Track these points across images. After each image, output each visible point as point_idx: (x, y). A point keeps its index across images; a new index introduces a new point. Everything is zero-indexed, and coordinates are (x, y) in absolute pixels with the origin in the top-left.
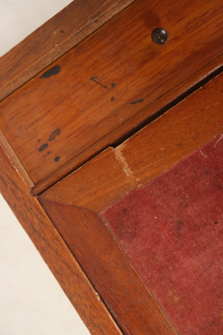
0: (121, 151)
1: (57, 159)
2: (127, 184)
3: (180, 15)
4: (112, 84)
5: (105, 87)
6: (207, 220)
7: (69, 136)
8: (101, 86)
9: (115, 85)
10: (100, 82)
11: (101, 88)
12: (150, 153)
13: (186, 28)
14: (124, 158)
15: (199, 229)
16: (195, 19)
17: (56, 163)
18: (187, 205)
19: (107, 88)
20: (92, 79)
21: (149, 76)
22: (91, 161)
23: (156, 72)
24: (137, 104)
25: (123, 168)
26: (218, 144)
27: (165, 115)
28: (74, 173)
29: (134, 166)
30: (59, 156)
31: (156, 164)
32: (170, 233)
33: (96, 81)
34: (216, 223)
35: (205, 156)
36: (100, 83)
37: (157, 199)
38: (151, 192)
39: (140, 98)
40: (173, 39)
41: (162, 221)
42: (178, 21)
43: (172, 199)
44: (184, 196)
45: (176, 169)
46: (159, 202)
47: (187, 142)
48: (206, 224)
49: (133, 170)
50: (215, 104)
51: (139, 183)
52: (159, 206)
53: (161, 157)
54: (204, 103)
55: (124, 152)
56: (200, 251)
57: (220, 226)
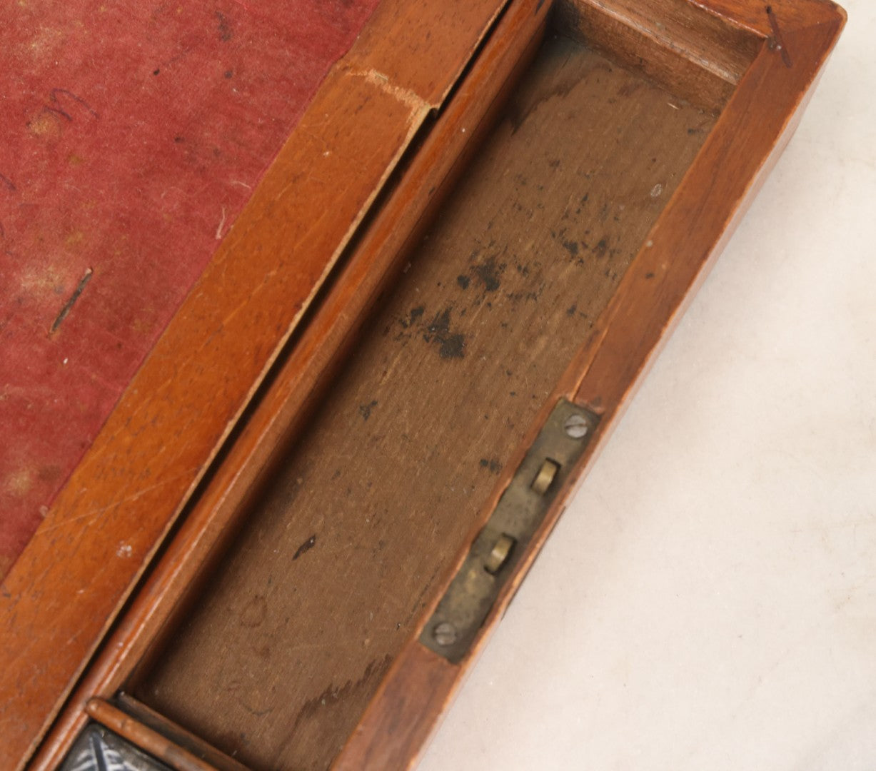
0: (410, 109)
2: (367, 54)
6: (175, 69)
12: (349, 134)
14: (398, 100)
15: (183, 45)
18: (228, 76)
22: (463, 59)
25: (389, 79)
26: (220, 216)
27: (352, 220)
28: (489, 19)
29: (370, 95)
31: (326, 121)
32: (237, 10)
34: (156, 73)
35: (235, 182)
37: (292, 57)
38: (313, 64)
41: (263, 22)
43: (262, 71)
44: (241, 88)
45: (282, 130)
46: (288, 53)
47: (283, 191)
48: (174, 59)
49: (370, 86)
50: (261, 286)
51: (345, 69)
52: (282, 47)
53: (323, 139)
54: (285, 279)
55: (404, 110)
56: (164, 6)
57: (146, 70)
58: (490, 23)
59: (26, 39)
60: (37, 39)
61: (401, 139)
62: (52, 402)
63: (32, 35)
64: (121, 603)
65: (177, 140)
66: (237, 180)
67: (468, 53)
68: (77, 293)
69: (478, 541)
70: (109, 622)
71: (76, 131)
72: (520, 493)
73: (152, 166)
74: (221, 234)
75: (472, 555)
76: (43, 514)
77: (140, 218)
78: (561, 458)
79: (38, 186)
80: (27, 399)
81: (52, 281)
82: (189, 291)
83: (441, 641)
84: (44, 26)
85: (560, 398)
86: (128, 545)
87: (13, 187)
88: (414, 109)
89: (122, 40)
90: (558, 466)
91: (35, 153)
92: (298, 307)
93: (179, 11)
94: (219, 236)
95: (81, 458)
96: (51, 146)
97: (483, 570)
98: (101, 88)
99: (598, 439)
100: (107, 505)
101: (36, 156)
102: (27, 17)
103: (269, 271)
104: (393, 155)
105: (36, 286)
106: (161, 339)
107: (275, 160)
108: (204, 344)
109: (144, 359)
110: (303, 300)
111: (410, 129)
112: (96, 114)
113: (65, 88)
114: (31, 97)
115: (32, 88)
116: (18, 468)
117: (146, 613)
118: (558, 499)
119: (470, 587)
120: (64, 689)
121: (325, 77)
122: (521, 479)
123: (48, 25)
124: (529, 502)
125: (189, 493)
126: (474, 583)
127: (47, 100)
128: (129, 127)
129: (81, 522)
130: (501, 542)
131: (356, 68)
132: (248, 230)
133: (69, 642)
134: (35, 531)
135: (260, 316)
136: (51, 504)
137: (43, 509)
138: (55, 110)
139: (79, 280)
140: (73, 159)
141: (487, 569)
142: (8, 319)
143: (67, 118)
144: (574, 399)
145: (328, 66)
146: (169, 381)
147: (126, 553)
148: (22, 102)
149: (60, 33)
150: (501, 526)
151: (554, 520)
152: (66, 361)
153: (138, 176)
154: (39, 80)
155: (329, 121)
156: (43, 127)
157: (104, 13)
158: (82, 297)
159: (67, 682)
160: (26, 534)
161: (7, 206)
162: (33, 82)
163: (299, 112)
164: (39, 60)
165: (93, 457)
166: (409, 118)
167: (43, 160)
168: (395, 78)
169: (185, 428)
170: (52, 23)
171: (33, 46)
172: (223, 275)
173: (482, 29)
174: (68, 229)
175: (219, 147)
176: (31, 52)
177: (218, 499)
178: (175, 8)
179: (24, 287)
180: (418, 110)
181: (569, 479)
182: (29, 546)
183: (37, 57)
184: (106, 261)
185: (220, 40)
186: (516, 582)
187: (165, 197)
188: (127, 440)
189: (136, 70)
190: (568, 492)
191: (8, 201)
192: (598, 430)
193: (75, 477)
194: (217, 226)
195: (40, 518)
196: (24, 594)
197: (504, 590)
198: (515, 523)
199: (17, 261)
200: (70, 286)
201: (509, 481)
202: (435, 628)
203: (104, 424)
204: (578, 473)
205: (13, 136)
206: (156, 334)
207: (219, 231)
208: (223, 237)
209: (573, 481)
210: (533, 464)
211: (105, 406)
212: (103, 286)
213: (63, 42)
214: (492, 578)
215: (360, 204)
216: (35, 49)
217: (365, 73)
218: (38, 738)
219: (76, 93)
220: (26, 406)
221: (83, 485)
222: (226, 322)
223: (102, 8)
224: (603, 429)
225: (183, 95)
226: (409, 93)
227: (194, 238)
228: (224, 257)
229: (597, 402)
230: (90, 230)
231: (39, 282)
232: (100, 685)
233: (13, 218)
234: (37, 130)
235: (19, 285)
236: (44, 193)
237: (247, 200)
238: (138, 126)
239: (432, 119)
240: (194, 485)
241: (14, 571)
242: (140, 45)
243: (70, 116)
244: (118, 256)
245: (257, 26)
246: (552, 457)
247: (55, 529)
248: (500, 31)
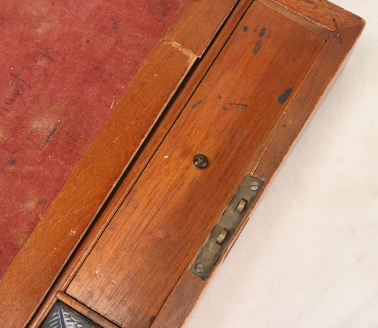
0: (189, 57)
1: (245, 29)
2: (172, 35)
3: (194, 187)
4: (225, 109)
5: (231, 104)
6: (95, 40)
7: (243, 52)
8: (235, 103)
9: (223, 109)
10: (238, 106)
11: (234, 102)
12: (164, 67)
13: (184, 179)
14: (184, 54)
15: (98, 31)
16: (179, 189)
17: (245, 26)
18: (116, 43)
19: (230, 104)
20: (246, 106)
21: (197, 128)
22: (211, 38)
23: (193, 134)
24: (196, 102)
25: (181, 45)
26: (112, 100)
27: (165, 102)
28: (221, 22)
29: (173, 52)
30: (245, 32)
31: (155, 62)
32: (120, 17)
33: (241, 105)
34: (88, 42)
35: (119, 86)
36: (236, 105)
37: (142, 36)
38: (150, 39)
39: (196, 108)
40: (190, 166)
41: (131, 22)
42: (193, 182)
43: (130, 42)
44: (121, 48)
45: (137, 65)
46: (140, 35)
47: (138, 90)
48: (95, 36)
49: (173, 48)
50: (128, 128)
51: (163, 41)
52: (138, 32)
53: (154, 69)
54: (138, 125)
55: (186, 58)
56: (91, 15)
57: (84, 40)
58: (222, 24)
59: (36, 28)
60: (40, 28)
61: (185, 69)
62: (44, 173)
63: (38, 26)
64: (71, 254)
65: (96, 69)
66: (119, 85)
67: (213, 36)
68: (55, 130)
69: (214, 231)
70: (66, 261)
71: (55, 65)
72: (231, 212)
73: (85, 79)
74: (112, 107)
75: (212, 237)
76: (40, 217)
77: (81, 100)
78: (248, 198)
79: (39, 86)
80: (34, 172)
81: (45, 124)
82: (99, 129)
83: (198, 271)
84: (43, 23)
85: (248, 174)
86: (74, 231)
87: (30, 87)
88: (191, 58)
89: (74, 29)
90: (246, 201)
91: (39, 73)
92: (143, 136)
93: (97, 17)
94: (112, 108)
95: (55, 196)
96: (45, 70)
97: (216, 242)
98: (65, 47)
99: (263, 191)
100: (65, 215)
101: (39, 74)
102: (36, 19)
103: (132, 122)
104: (182, 76)
105: (38, 127)
106: (88, 148)
107: (135, 77)
108: (105, 151)
109: (81, 157)
110: (145, 133)
111: (189, 66)
112: (63, 58)
113: (51, 47)
114: (37, 51)
115: (38, 47)
116: (30, 199)
117: (81, 257)
118: (246, 215)
119: (210, 249)
120: (47, 288)
121: (155, 44)
122: (231, 207)
123: (44, 22)
124: (235, 216)
125: (98, 210)
126: (212, 248)
127: (44, 52)
128: (76, 63)
129: (55, 221)
130: (223, 231)
131: (168, 41)
132: (124, 105)
133: (50, 269)
134: (37, 224)
135: (128, 140)
136: (43, 214)
137: (40, 216)
138: (47, 56)
139: (56, 124)
140: (54, 76)
141: (217, 242)
142: (27, 139)
143: (51, 59)
144: (253, 175)
145: (156, 40)
146: (91, 165)
147: (73, 233)
148: (34, 53)
149: (49, 25)
150: (223, 225)
151: (245, 223)
152: (50, 157)
153: (80, 83)
154: (41, 44)
155: (156, 62)
156: (42, 63)
157: (67, 18)
158: (57, 131)
159: (49, 285)
160: (33, 225)
161: (27, 94)
162: (38, 45)
163: (145, 58)
164: (41, 36)
165: (60, 195)
166: (189, 61)
167: (42, 76)
168: (184, 45)
169: (97, 184)
170: (46, 21)
171: (39, 30)
172: (113, 123)
173: (219, 26)
174: (51, 104)
175: (112, 72)
176: (37, 33)
177: (110, 213)
178: (96, 15)
179: (34, 127)
180: (192, 58)
181: (251, 206)
182: (34, 230)
183: (40, 35)
184: (66, 117)
185: (113, 29)
186: (229, 248)
187: (90, 92)
188: (74, 188)
189: (79, 40)
190: (250, 212)
191: (28, 93)
192: (263, 187)
193: (53, 203)
194: (111, 103)
195: (39, 219)
196: (32, 249)
197: (224, 251)
198: (229, 224)
199: (31, 116)
200: (52, 127)
201: (227, 207)
202: (196, 265)
203: (65, 182)
204: (255, 205)
205: (30, 66)
206: (86, 147)
207: (112, 105)
208: (114, 108)
209: (252, 208)
210: (236, 200)
211: (65, 175)
212: (65, 127)
213: (51, 29)
214: (219, 246)
215: (168, 95)
216: (39, 32)
217: (171, 43)
218: (37, 307)
219: (56, 49)
220: (34, 175)
221: (56, 206)
222: (114, 142)
223: (66, 16)
224: (265, 187)
225: (98, 51)
226: (189, 51)
227: (102, 108)
228: (114, 116)
229: (262, 176)
230: (60, 104)
231: (40, 125)
232: (62, 286)
233: (29, 99)
234: (39, 64)
235: (32, 126)
236: (42, 89)
237: (123, 93)
238: (80, 63)
239: (198, 62)
240: (100, 207)
241: (28, 240)
242: (81, 30)
243: (53, 59)
244: (71, 115)
245: (128, 24)
246: (244, 198)
247: (45, 224)
248: (226, 27)
